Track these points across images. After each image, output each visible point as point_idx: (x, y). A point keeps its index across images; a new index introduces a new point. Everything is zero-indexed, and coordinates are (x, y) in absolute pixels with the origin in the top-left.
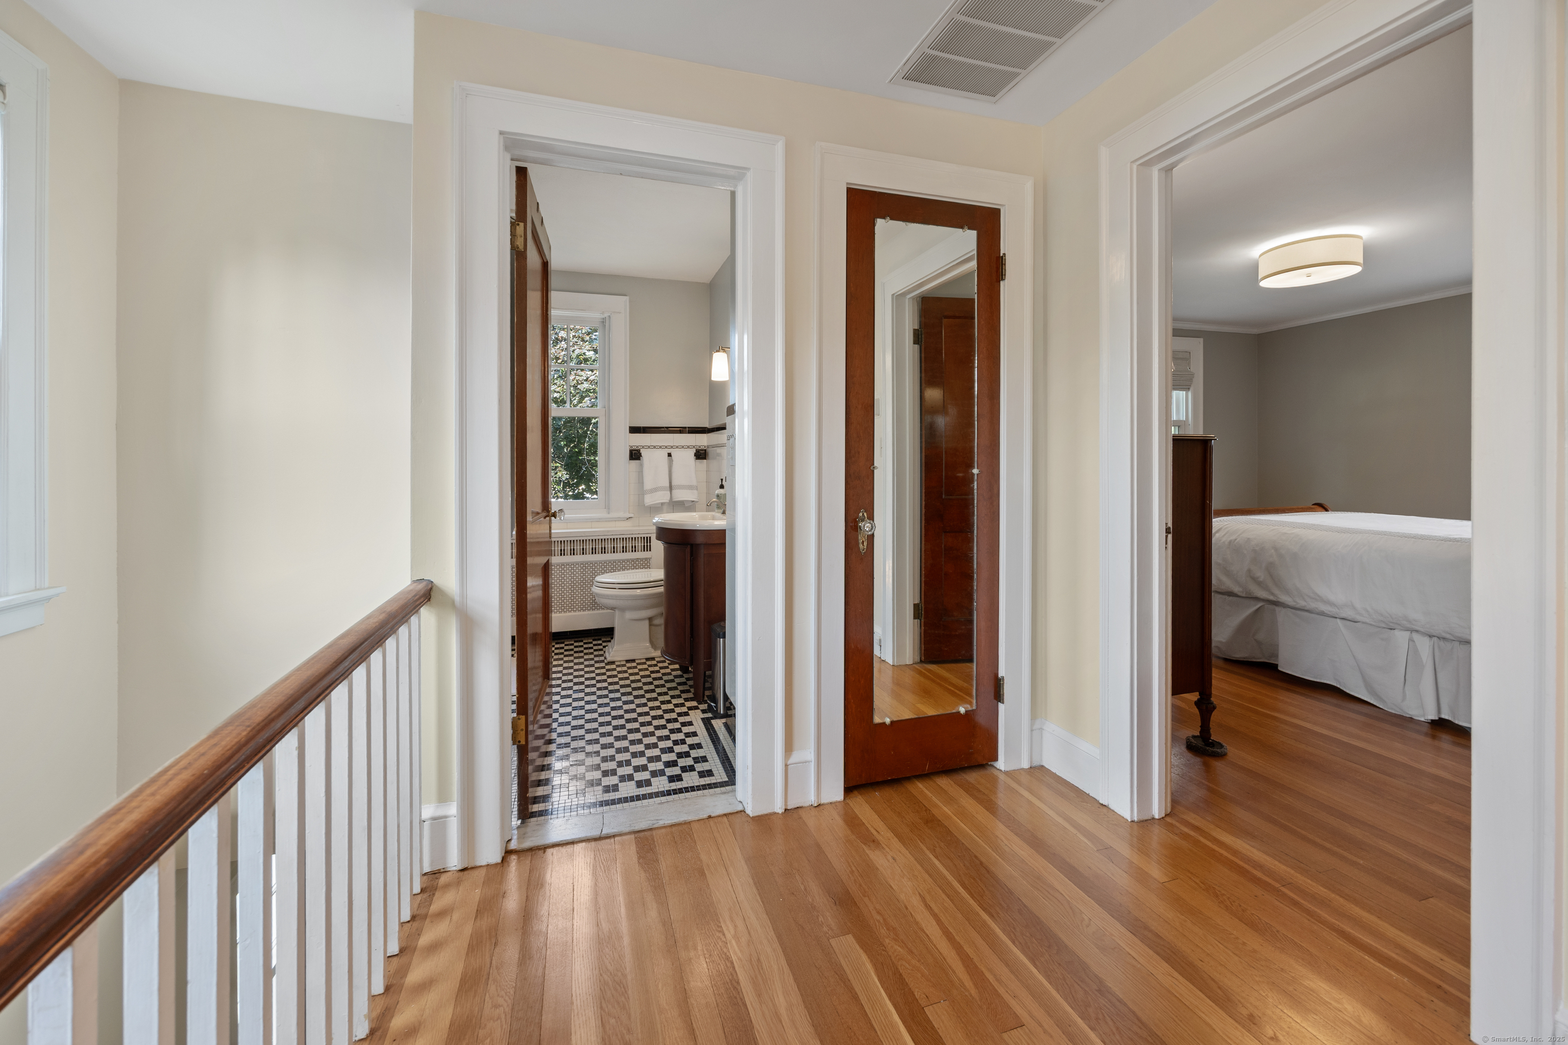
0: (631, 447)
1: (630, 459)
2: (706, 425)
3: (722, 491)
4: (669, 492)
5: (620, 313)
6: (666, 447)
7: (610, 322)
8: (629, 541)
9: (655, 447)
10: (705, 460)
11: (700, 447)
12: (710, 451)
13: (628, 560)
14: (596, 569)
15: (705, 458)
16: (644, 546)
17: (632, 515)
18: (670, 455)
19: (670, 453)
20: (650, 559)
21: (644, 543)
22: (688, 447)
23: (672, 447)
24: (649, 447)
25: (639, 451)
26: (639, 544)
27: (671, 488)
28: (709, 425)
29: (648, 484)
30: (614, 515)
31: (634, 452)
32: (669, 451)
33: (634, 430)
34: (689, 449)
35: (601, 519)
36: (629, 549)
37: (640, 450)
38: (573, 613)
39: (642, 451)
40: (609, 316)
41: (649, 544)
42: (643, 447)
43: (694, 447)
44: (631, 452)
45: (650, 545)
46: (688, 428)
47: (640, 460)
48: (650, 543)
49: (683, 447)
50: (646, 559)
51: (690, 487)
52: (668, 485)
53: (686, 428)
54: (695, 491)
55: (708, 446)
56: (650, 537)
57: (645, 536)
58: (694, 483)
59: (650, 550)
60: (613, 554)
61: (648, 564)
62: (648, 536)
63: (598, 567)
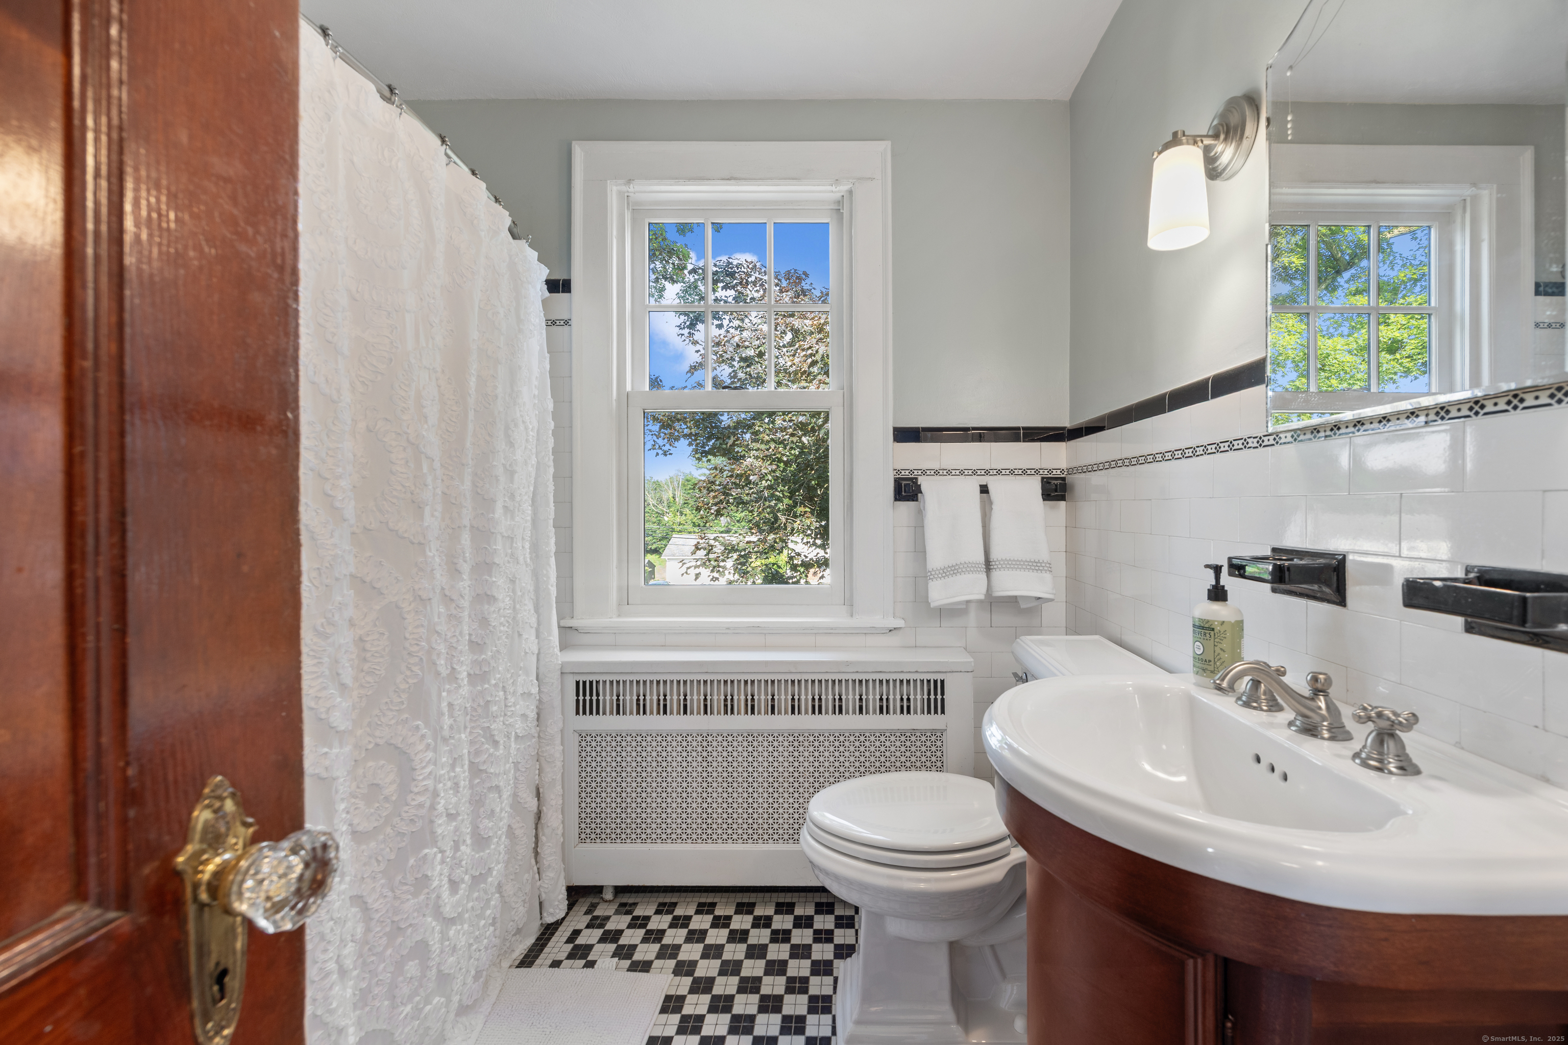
0: (898, 471)
1: (896, 499)
2: (1066, 422)
3: (1217, 611)
4: (984, 576)
5: (872, 179)
6: (974, 473)
7: (851, 203)
8: (895, 686)
9: (949, 472)
10: (1063, 503)
11: (1050, 471)
12: (1077, 480)
13: (893, 733)
14: (821, 749)
15: (1063, 498)
16: (929, 700)
17: (900, 623)
18: (984, 490)
19: (986, 486)
20: (942, 732)
21: (929, 694)
22: (1024, 472)
23: (987, 472)
24: (937, 473)
25: (914, 480)
26: (918, 697)
27: (988, 565)
28: (1071, 421)
29: (936, 559)
30: (861, 621)
31: (904, 483)
32: (984, 480)
33: (905, 435)
34: (1025, 477)
35: (835, 628)
36: (895, 706)
37: (916, 479)
38: (771, 847)
39: (923, 481)
40: (850, 192)
41: (939, 697)
42: (924, 472)
43: (1037, 472)
44: (898, 483)
45: (943, 700)
46: (1024, 428)
47: (917, 500)
48: (943, 694)
49: (1012, 472)
50: (933, 732)
51: (1035, 566)
52: (981, 558)
53: (1018, 428)
54: (1047, 576)
55: (1071, 471)
56: (942, 682)
57: (932, 677)
58: (1044, 555)
59: (943, 712)
60: (858, 717)
61: (939, 743)
62: (939, 677)
63: (826, 744)
